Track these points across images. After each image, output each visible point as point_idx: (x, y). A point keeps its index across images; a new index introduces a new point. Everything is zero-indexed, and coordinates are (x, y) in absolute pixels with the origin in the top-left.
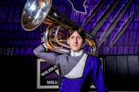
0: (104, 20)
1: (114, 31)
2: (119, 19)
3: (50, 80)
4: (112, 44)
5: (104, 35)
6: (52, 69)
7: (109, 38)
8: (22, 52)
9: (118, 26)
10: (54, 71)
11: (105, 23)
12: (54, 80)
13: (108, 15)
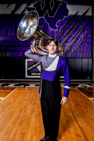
0: (69, 35)
1: (75, 42)
2: (78, 35)
3: (34, 72)
4: (73, 50)
5: (68, 45)
6: (35, 65)
7: (71, 47)
8: (16, 54)
9: (77, 39)
10: (36, 67)
11: (69, 37)
12: (36, 72)
13: (71, 32)
